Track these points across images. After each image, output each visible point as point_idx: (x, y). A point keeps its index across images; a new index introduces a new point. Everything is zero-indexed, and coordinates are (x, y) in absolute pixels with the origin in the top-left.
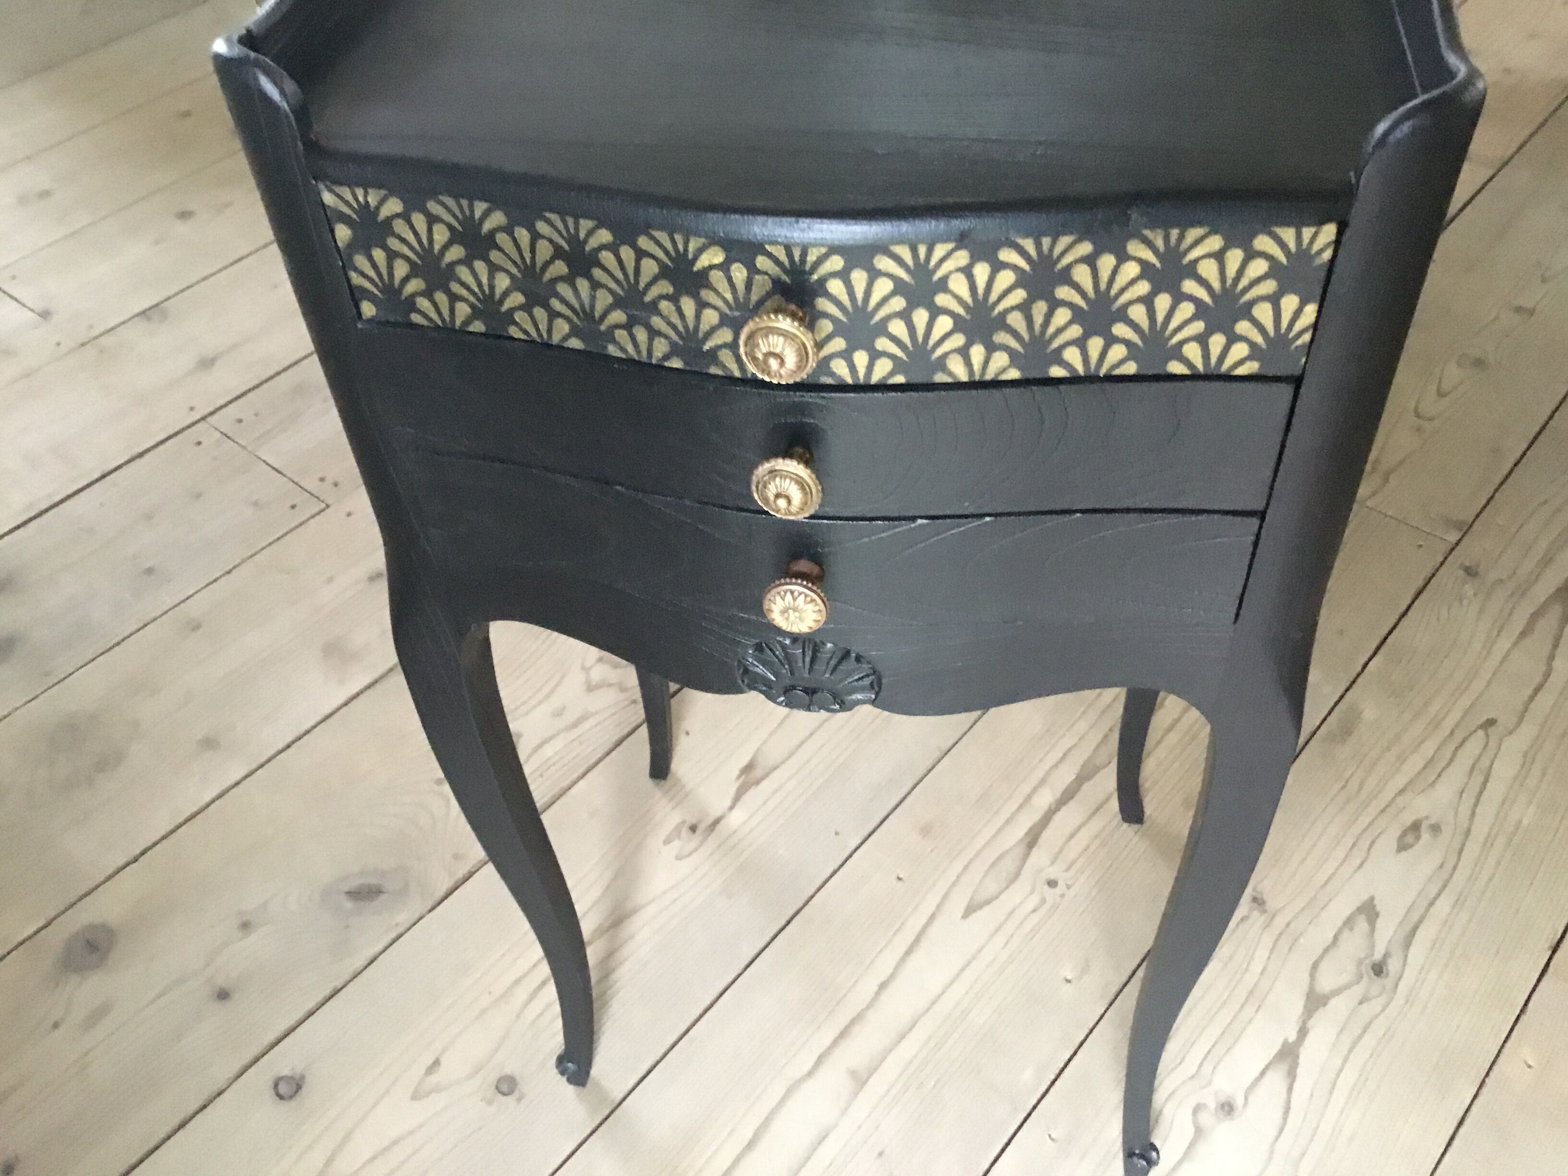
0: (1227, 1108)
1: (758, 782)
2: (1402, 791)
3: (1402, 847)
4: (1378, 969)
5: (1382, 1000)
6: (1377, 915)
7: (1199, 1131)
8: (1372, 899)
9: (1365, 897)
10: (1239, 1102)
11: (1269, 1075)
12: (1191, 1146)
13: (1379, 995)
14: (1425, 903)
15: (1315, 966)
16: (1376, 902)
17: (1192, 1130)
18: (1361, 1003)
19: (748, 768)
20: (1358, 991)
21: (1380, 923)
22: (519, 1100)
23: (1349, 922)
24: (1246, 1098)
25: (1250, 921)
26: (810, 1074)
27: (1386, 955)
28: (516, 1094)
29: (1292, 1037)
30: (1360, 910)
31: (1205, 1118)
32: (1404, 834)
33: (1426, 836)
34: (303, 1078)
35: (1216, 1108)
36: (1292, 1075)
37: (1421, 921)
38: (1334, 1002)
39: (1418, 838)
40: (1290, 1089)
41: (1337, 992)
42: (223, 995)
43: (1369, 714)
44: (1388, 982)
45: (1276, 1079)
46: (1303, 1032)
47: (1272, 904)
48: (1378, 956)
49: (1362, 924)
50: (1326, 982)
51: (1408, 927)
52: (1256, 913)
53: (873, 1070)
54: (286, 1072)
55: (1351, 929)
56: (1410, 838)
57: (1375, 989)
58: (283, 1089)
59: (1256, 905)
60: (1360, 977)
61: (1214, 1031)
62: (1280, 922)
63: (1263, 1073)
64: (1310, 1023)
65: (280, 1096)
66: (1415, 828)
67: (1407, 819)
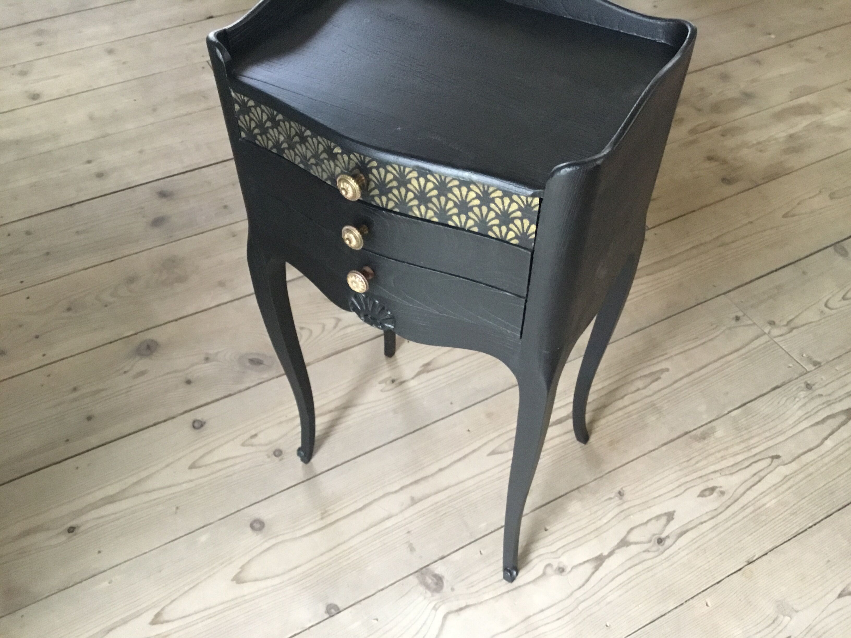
0: (561, 570)
1: (428, 372)
2: (715, 472)
3: (702, 495)
4: (660, 541)
5: (656, 554)
6: (673, 519)
7: (544, 574)
8: (674, 512)
9: (671, 510)
10: (568, 569)
11: (586, 565)
12: (538, 578)
13: (654, 552)
14: (698, 522)
15: (632, 529)
16: (675, 514)
17: (541, 573)
18: (644, 551)
19: (428, 364)
20: (646, 546)
21: (672, 523)
22: (280, 460)
23: (658, 517)
24: (572, 569)
25: (612, 500)
26: (396, 492)
27: (668, 537)
28: (280, 458)
29: (606, 553)
30: (666, 514)
31: (549, 570)
32: (705, 490)
33: (715, 494)
34: (205, 423)
35: (556, 568)
36: (596, 568)
37: (692, 529)
38: (632, 547)
39: (712, 494)
40: (593, 573)
41: (636, 543)
42: (189, 382)
43: (719, 433)
44: (661, 548)
45: (589, 568)
46: (611, 554)
47: (626, 497)
48: (663, 536)
49: (664, 520)
50: (632, 538)
51: (685, 529)
52: (617, 498)
53: (421, 500)
54: (199, 418)
55: (657, 520)
56: (707, 493)
57: (655, 548)
58: (196, 425)
59: (618, 495)
60: (650, 541)
61: (571, 538)
62: (625, 506)
63: (584, 562)
64: (617, 551)
65: (194, 427)
66: (712, 489)
67: (711, 484)
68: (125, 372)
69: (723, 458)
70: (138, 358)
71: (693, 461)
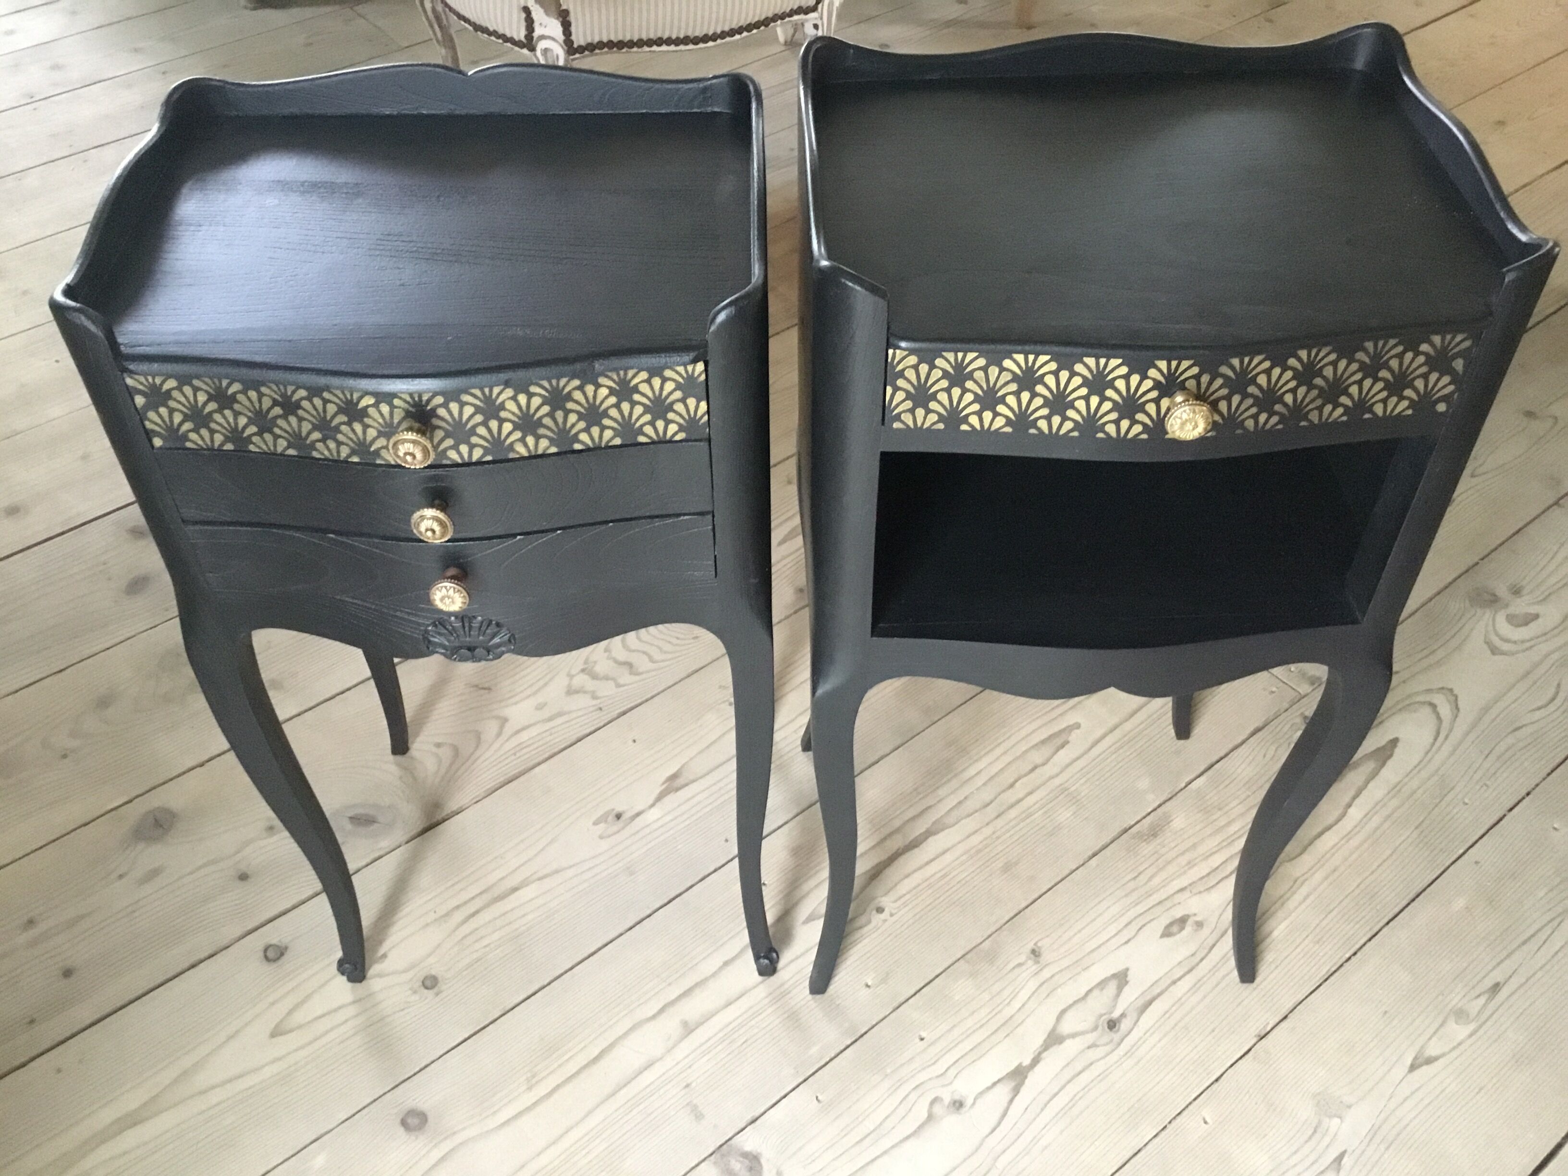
0: (958, 1105)
1: (677, 789)
2: (1182, 890)
3: (1167, 933)
4: (1112, 1025)
5: (1108, 1048)
6: (1127, 982)
7: (930, 1117)
8: (1127, 969)
9: (1120, 967)
10: (969, 1102)
11: (999, 1086)
12: (921, 1127)
13: (1105, 1045)
14: (1169, 982)
15: (1063, 1012)
16: (1129, 973)
17: (926, 1115)
18: (1089, 1047)
19: (674, 777)
20: (1090, 1038)
21: (1126, 989)
22: (437, 994)
23: (1102, 984)
24: (975, 1099)
25: (1024, 967)
26: (654, 1017)
27: (1123, 1015)
28: (435, 990)
29: (1027, 1062)
30: (1114, 976)
31: (938, 1109)
32: (1171, 924)
33: (1189, 928)
34: (286, 948)
35: (949, 1103)
36: (1016, 1091)
37: (1159, 995)
38: (1068, 1043)
39: (1182, 929)
40: (1011, 1101)
41: (1073, 1036)
42: (243, 877)
43: (1178, 823)
44: (1116, 1037)
45: (1003, 1092)
46: (1036, 1061)
47: (1046, 957)
48: (1116, 1015)
49: (1112, 986)
50: (1066, 1027)
51: (1148, 997)
52: (1030, 963)
53: (699, 1024)
54: (274, 941)
55: (1102, 989)
56: (1175, 929)
57: (1105, 1039)
58: (271, 954)
59: (1032, 956)
60: (1096, 1028)
61: (967, 1046)
62: (1046, 974)
63: (994, 1084)
64: (1044, 1055)
65: (267, 958)
66: (1182, 921)
67: (1178, 913)
68: (121, 877)
69: (1191, 864)
70: (141, 846)
71: (1143, 878)
